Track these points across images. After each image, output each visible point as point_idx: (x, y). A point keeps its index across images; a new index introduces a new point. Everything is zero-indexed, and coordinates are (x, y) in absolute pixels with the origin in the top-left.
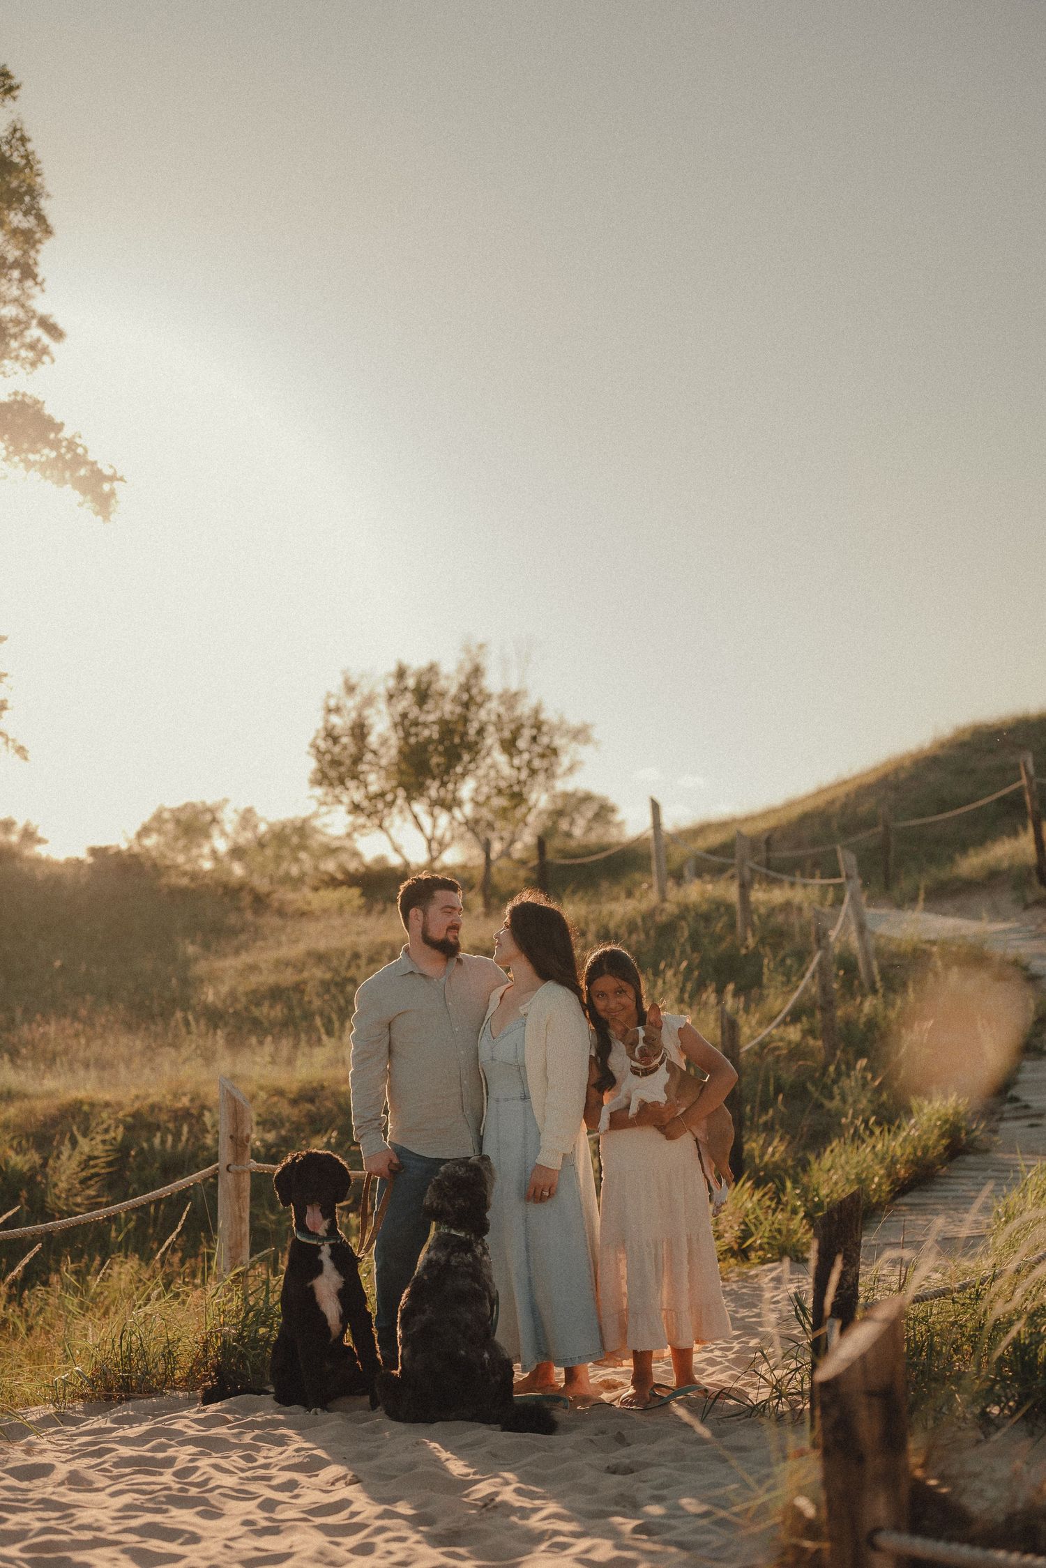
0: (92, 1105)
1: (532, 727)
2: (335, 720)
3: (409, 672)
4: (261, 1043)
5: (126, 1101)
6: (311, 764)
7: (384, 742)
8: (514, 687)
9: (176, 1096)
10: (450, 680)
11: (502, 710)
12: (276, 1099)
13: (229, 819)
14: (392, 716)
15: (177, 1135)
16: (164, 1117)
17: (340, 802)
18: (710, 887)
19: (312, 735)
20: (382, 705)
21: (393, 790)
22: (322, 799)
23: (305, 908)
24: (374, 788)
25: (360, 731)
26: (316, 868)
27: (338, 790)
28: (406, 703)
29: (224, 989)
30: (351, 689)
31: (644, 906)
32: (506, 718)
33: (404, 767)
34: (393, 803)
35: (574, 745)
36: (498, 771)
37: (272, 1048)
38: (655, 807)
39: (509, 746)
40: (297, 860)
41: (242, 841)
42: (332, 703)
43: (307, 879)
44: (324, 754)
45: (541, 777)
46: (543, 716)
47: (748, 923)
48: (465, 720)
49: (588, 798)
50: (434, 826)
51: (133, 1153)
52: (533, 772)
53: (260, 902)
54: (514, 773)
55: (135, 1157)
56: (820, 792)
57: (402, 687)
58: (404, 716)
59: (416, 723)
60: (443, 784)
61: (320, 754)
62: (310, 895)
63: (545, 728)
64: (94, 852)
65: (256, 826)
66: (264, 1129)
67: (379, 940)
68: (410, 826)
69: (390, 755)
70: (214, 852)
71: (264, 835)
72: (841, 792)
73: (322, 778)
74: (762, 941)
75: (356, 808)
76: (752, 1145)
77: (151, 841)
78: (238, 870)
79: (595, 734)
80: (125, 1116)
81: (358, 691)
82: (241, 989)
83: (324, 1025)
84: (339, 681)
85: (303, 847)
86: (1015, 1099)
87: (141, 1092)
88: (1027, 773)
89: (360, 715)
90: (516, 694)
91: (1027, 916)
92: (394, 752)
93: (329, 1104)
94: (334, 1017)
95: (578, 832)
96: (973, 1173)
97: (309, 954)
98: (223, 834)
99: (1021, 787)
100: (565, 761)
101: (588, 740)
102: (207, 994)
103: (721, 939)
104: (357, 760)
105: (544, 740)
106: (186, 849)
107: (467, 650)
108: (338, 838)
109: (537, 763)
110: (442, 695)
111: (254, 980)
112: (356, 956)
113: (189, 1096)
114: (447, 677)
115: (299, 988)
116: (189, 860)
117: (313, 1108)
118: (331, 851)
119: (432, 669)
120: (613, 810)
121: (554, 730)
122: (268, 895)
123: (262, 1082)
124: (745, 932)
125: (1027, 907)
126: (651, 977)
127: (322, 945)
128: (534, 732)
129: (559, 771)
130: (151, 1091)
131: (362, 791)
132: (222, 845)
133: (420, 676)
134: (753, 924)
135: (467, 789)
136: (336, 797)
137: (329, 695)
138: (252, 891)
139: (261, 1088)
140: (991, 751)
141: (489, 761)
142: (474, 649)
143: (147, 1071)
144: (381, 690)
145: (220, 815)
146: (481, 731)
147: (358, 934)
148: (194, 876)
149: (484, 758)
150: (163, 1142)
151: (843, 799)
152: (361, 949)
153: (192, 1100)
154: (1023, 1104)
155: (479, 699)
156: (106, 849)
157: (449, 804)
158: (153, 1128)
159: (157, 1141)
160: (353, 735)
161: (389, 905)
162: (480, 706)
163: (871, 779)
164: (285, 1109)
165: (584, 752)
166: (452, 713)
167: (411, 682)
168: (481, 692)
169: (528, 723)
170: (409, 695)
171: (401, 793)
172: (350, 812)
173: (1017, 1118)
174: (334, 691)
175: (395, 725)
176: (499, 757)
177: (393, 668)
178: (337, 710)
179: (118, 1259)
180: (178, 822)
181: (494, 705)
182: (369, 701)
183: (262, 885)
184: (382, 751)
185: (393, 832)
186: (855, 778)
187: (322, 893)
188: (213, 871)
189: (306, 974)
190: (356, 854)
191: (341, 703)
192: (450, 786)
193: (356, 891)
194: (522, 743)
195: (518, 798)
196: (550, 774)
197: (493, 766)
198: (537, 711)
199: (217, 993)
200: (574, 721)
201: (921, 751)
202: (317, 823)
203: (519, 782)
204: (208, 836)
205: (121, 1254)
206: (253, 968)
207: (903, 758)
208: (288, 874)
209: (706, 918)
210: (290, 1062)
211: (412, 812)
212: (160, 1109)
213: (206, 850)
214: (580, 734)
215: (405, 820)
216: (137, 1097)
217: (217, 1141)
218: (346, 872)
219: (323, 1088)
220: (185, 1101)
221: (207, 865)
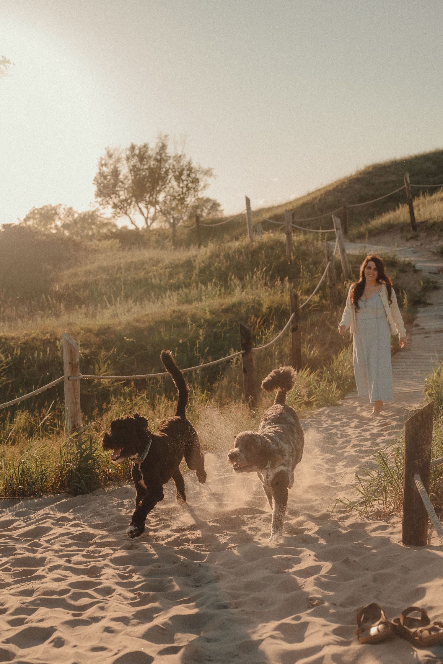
0: (6, 339)
1: (188, 170)
2: (105, 169)
3: (136, 148)
4: (80, 307)
5: (21, 336)
6: (95, 188)
7: (126, 178)
8: (180, 153)
9: (44, 333)
10: (153, 150)
11: (174, 163)
12: (88, 334)
13: (61, 212)
14: (129, 166)
15: (45, 351)
16: (38, 343)
17: (109, 203)
18: (272, 235)
19: (95, 175)
20: (125, 162)
21: (131, 197)
22: (101, 203)
23: (97, 248)
24: (123, 197)
25: (115, 173)
26: (99, 232)
27: (107, 199)
28: (135, 161)
29: (63, 284)
30: (110, 156)
31: (244, 244)
32: (176, 167)
33: (135, 188)
34: (130, 203)
35: (205, 177)
36: (174, 189)
37: (85, 311)
38: (248, 200)
39: (178, 178)
40: (91, 229)
41: (67, 222)
42: (103, 162)
43: (95, 236)
44: (100, 184)
45: (192, 191)
46: (192, 166)
47: (291, 250)
48: (160, 168)
49: (208, 200)
50: (148, 213)
51: (25, 361)
52: (189, 189)
53: (77, 246)
54: (181, 189)
55: (26, 363)
56: (309, 194)
57: (133, 154)
58: (134, 166)
59: (139, 170)
60: (151, 195)
61: (99, 184)
62: (98, 243)
63: (193, 171)
64: (4, 226)
65: (73, 215)
66: (84, 348)
67: (129, 261)
68: (138, 213)
69: (128, 183)
70: (56, 226)
71: (77, 219)
72: (318, 194)
73: (100, 193)
74: (297, 257)
75: (115, 206)
76: (305, 350)
77: (30, 223)
78: (67, 233)
79: (214, 172)
80: (21, 344)
81: (114, 156)
82: (70, 284)
83: (107, 299)
84: (105, 152)
85: (93, 223)
86: (417, 325)
87: (28, 332)
88: (407, 182)
89: (115, 167)
90: (180, 156)
91: (408, 244)
92: (130, 182)
93: (113, 336)
94: (112, 295)
95: (204, 214)
96: (405, 360)
97: (99, 268)
98: (60, 218)
99: (405, 188)
100: (202, 184)
101: (211, 175)
102: (55, 286)
103: (279, 257)
104: (115, 185)
105: (193, 175)
106: (46, 225)
107: (160, 138)
108: (107, 219)
109: (190, 185)
110: (150, 157)
111: (76, 280)
112: (120, 268)
113: (49, 334)
114: (151, 150)
115: (96, 283)
116: (46, 229)
117: (105, 338)
118: (105, 225)
119: (145, 146)
120: (219, 205)
121: (196, 171)
122: (80, 243)
123: (83, 326)
124: (290, 254)
125: (407, 240)
126: (251, 275)
127: (105, 264)
128: (188, 172)
129: (199, 188)
130: (33, 331)
131: (118, 199)
132: (59, 223)
133: (140, 149)
134: (292, 250)
135: (161, 197)
136: (107, 201)
137: (101, 159)
138: (74, 241)
139: (81, 329)
140: (381, 176)
141: (170, 185)
142: (163, 138)
143: (30, 322)
144: (124, 155)
145: (58, 211)
146: (167, 172)
147: (120, 259)
148: (48, 236)
149: (168, 184)
150: (39, 355)
151: (319, 197)
152: (122, 266)
153: (51, 336)
154: (422, 327)
155: (165, 158)
156: (10, 225)
157: (154, 203)
158: (33, 349)
159: (36, 355)
160: (112, 175)
161: (132, 246)
162: (166, 161)
163: (331, 188)
164: (93, 339)
165: (210, 180)
166: (154, 165)
167: (137, 152)
168: (165, 156)
169: (186, 169)
170: (136, 158)
171: (134, 199)
172: (113, 208)
173: (419, 334)
174: (104, 157)
175: (131, 170)
176: (174, 183)
177: (129, 146)
178: (106, 165)
179: (19, 413)
180: (41, 214)
181: (171, 161)
182: (118, 160)
183: (77, 238)
184: (125, 182)
185: (131, 215)
186: (324, 188)
187: (103, 242)
188: (56, 233)
189: (98, 277)
190: (115, 226)
191: (107, 162)
192: (154, 196)
193: (117, 241)
194: (183, 177)
195: (182, 200)
196: (196, 190)
197: (172, 187)
198: (189, 163)
199: (60, 287)
200: (205, 167)
201: (351, 176)
202: (98, 213)
203: (183, 193)
204: (54, 220)
205: (20, 410)
206: (75, 275)
207: (344, 179)
208: (88, 234)
209: (272, 248)
210: (94, 316)
211: (139, 207)
212: (37, 340)
213: (53, 226)
214: (208, 172)
215: (136, 210)
216: (26, 334)
217: (62, 354)
218: (112, 233)
219: (109, 328)
220: (48, 336)
221: (54, 231)
